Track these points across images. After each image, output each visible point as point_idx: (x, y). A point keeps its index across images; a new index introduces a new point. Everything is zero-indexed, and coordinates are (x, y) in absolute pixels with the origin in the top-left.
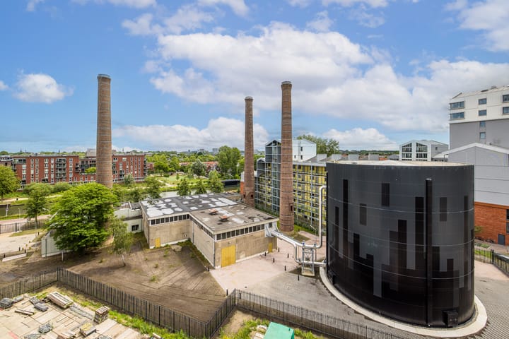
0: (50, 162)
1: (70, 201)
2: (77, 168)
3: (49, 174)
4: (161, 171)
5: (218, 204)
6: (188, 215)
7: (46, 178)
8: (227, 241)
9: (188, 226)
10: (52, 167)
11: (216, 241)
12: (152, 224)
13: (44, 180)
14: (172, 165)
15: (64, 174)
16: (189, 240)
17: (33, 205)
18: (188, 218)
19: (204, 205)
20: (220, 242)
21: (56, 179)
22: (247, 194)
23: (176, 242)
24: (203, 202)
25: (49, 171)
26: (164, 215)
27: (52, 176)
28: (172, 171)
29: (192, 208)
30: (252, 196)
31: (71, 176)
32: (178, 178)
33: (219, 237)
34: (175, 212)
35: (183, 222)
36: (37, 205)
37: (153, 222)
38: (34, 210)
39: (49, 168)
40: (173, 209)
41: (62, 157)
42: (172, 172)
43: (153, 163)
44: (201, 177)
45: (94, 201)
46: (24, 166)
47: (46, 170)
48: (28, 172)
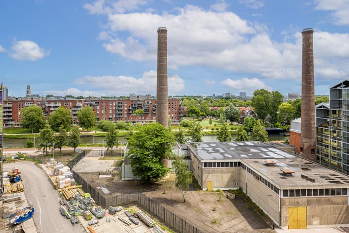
0: (113, 104)
1: (142, 137)
2: (129, 110)
3: (112, 114)
4: (194, 115)
5: (272, 155)
6: (239, 163)
7: (111, 117)
8: (296, 200)
9: (239, 174)
10: (114, 108)
11: (282, 197)
12: (205, 167)
13: (109, 119)
14: (203, 109)
15: (122, 114)
16: (241, 189)
17: (111, 138)
18: (239, 165)
19: (254, 153)
20: (287, 199)
21: (117, 119)
22: (305, 147)
23: (228, 189)
24: (252, 150)
25: (112, 112)
26: (215, 159)
27: (114, 116)
28: (203, 115)
29: (243, 156)
30: (313, 150)
31: (126, 116)
32: (211, 123)
33: (286, 193)
34: (225, 158)
35: (234, 169)
36: (112, 137)
37: (206, 164)
38: (111, 142)
39: (113, 110)
40: (222, 154)
41: (120, 100)
42: (204, 117)
43: (185, 108)
44: (235, 123)
45: (159, 139)
46: (98, 107)
47: (111, 111)
48: (101, 112)
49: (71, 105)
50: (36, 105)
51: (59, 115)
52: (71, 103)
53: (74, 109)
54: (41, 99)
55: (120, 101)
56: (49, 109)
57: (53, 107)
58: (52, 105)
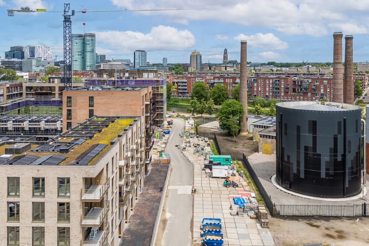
0: (269, 81)
2: (287, 88)
3: (269, 92)
7: (267, 94)
10: (271, 86)
13: (266, 96)
15: (278, 92)
21: (273, 97)
25: (269, 89)
27: (271, 94)
31: (283, 94)
39: (269, 87)
46: (255, 84)
47: (267, 88)
48: (258, 89)
49: (231, 81)
50: (204, 80)
51: (217, 91)
53: (234, 85)
55: (277, 79)
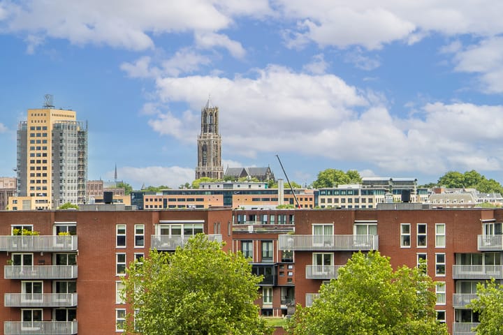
49: (441, 244)
50: (217, 239)
52: (441, 231)
54: (281, 204)
56: (301, 270)
57: (325, 258)
58: (321, 238)
